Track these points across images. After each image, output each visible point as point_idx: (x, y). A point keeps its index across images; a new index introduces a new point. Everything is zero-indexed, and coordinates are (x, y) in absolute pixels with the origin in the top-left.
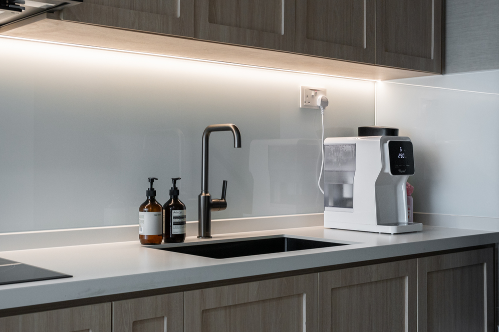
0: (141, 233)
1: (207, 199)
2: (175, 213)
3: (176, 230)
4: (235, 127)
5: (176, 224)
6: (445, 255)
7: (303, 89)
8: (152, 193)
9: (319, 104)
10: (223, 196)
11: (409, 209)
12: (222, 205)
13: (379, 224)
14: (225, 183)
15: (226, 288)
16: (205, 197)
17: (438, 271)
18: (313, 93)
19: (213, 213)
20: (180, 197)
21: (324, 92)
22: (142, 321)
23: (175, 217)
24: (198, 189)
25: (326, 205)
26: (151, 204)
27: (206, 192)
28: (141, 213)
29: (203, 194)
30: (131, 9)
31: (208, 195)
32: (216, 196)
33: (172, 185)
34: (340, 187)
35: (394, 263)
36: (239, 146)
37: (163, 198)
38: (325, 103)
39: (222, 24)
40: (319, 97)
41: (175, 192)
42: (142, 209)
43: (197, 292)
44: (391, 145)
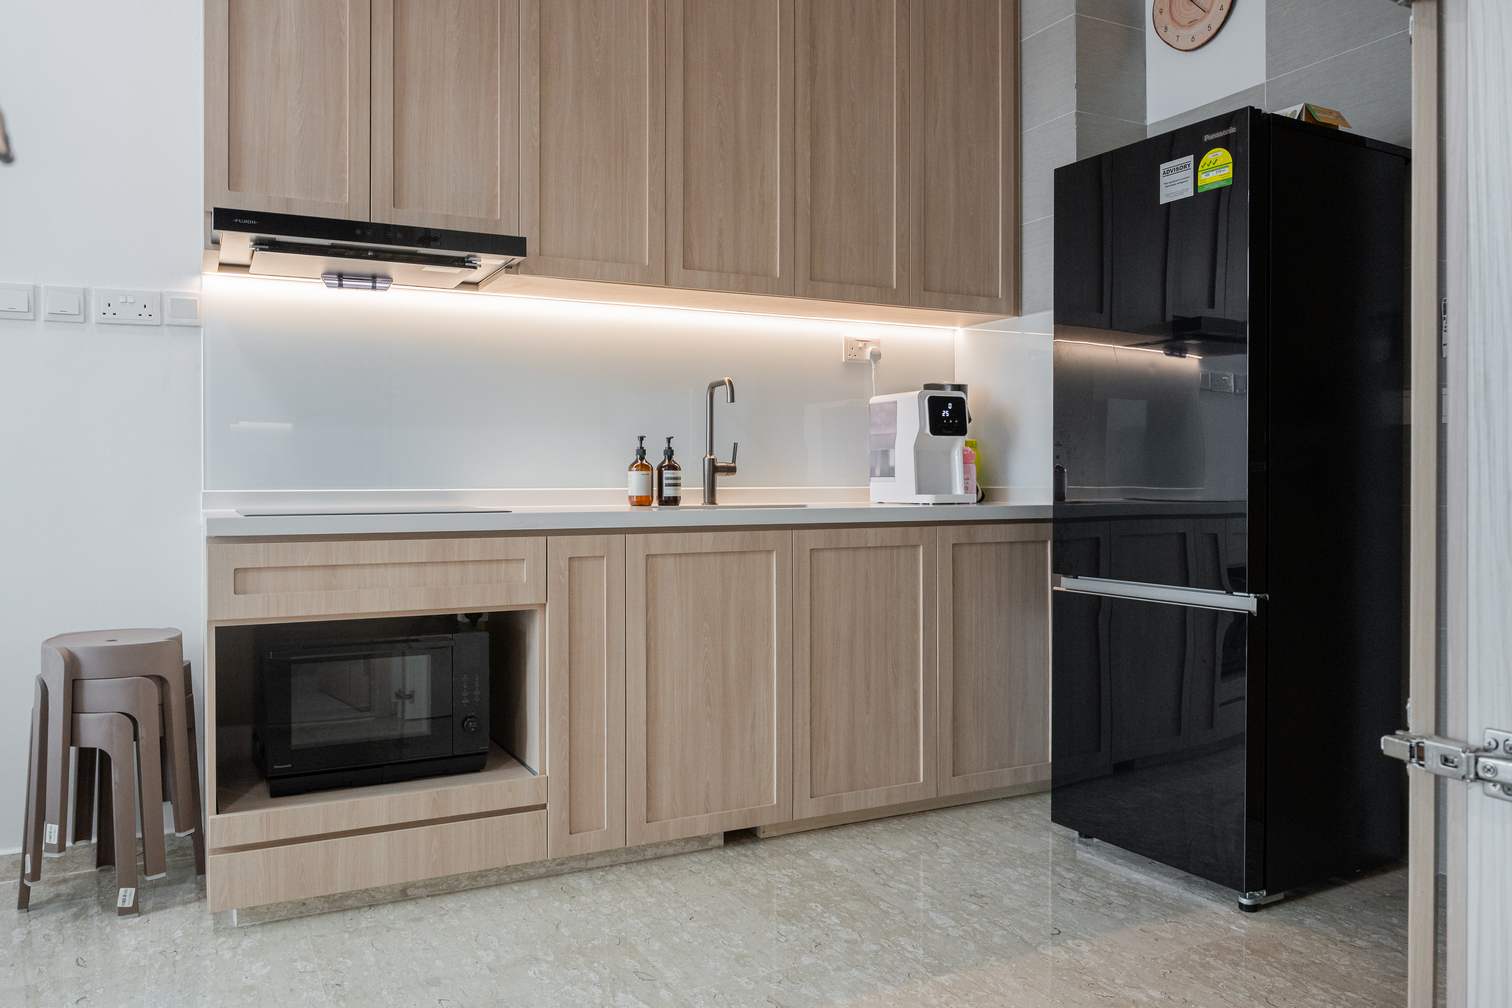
0: (630, 494)
1: (712, 461)
2: (667, 474)
3: (668, 492)
4: (730, 382)
5: (669, 485)
6: (981, 527)
7: (846, 339)
8: (642, 453)
9: (868, 357)
10: (734, 461)
11: (966, 479)
12: (731, 470)
13: (919, 491)
14: (736, 445)
15: (674, 535)
16: (710, 459)
17: (971, 544)
18: (861, 345)
19: (719, 478)
20: (674, 458)
21: (878, 343)
22: (580, 558)
23: (667, 479)
24: (703, 451)
25: (873, 475)
26: (641, 462)
27: (711, 455)
28: (630, 473)
29: (708, 456)
30: (616, 262)
31: (712, 457)
32: (723, 459)
33: (666, 445)
34: (885, 454)
35: (901, 529)
36: (733, 400)
37: (655, 458)
38: (876, 356)
39: (700, 270)
40: (869, 349)
41: (669, 453)
42: (630, 470)
43: (641, 537)
44: (932, 400)
